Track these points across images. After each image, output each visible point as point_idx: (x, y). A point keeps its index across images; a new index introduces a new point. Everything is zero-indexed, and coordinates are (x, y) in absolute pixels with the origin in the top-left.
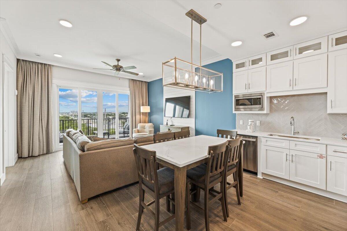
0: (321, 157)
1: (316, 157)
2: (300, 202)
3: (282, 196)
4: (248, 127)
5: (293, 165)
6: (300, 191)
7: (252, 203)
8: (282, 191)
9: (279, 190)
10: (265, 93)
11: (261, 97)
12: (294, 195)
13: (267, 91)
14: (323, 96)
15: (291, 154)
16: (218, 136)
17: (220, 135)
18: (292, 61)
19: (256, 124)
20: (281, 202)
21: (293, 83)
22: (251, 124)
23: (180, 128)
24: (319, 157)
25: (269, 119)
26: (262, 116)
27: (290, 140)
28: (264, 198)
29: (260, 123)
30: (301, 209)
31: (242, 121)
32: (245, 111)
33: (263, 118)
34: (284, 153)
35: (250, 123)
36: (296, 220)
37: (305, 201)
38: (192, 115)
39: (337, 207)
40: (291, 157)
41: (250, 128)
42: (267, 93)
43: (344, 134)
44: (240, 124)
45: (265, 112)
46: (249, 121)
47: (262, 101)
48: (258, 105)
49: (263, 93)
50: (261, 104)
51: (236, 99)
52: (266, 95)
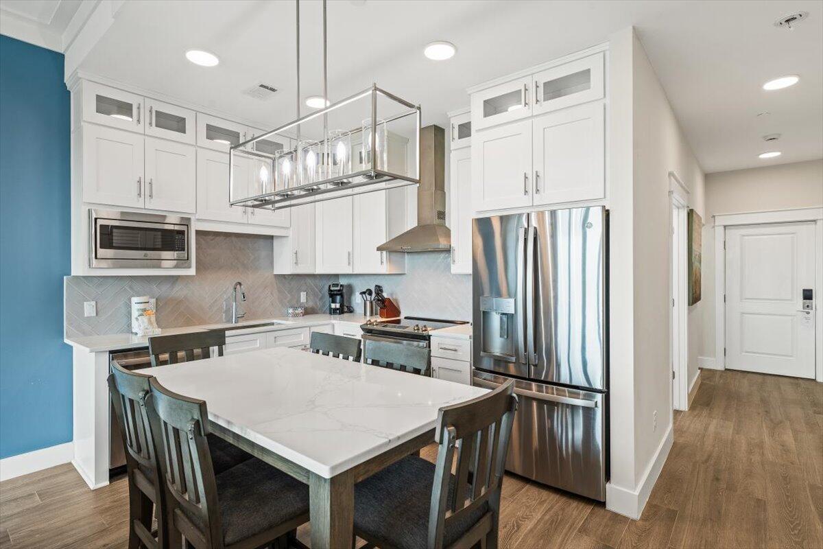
10: (193, 218)
11: (184, 228)
13: (199, 216)
14: (268, 241)
22: (145, 310)
25: (178, 291)
26: (159, 284)
31: (93, 303)
33: (164, 290)
42: (198, 220)
43: (295, 308)
44: (86, 315)
45: (192, 272)
46: (135, 300)
47: (186, 242)
48: (177, 251)
49: (189, 219)
50: (186, 249)
51: (100, 222)
52: (195, 226)
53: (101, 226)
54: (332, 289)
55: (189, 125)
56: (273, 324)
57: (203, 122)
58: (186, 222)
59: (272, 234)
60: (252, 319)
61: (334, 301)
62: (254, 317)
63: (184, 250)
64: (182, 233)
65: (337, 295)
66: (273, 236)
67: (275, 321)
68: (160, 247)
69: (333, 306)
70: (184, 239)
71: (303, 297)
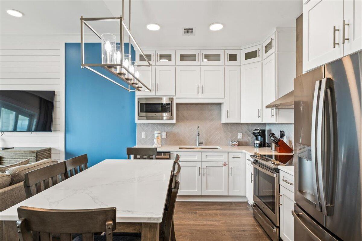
0: (225, 165)
1: (222, 165)
2: (216, 215)
3: (202, 215)
4: (155, 141)
5: (204, 178)
6: (210, 204)
7: (185, 236)
8: (199, 210)
9: (196, 209)
10: (174, 98)
11: (170, 102)
12: (209, 209)
13: (177, 96)
14: (219, 106)
15: (203, 167)
16: (129, 158)
17: (132, 156)
18: (199, 67)
19: (161, 136)
20: (205, 223)
21: (200, 90)
22: (158, 137)
23: (33, 152)
24: (223, 165)
25: (175, 130)
26: (167, 126)
27: (201, 152)
28: (190, 225)
29: (166, 134)
30: (221, 221)
31: (145, 133)
32: (147, 119)
33: (169, 129)
34: (197, 167)
35: (156, 136)
36: (225, 235)
37: (218, 212)
38: (58, 127)
39: (238, 208)
40: (203, 170)
41: (158, 142)
42: (177, 98)
43: (232, 141)
44: (143, 137)
45: (174, 121)
46: (156, 132)
47: (171, 108)
48: (167, 112)
49: (172, 98)
50: (171, 111)
51: (140, 102)
52: (175, 101)
53: (140, 104)
54: (254, 132)
55: (173, 58)
56: (217, 149)
57: (179, 53)
58: (171, 100)
59: (221, 102)
60: (209, 145)
61: (257, 139)
62: (210, 143)
63: (170, 112)
64: (169, 104)
65: (259, 135)
66: (221, 103)
67: (218, 147)
68: (161, 111)
69: (256, 142)
70: (170, 107)
71: (240, 136)
